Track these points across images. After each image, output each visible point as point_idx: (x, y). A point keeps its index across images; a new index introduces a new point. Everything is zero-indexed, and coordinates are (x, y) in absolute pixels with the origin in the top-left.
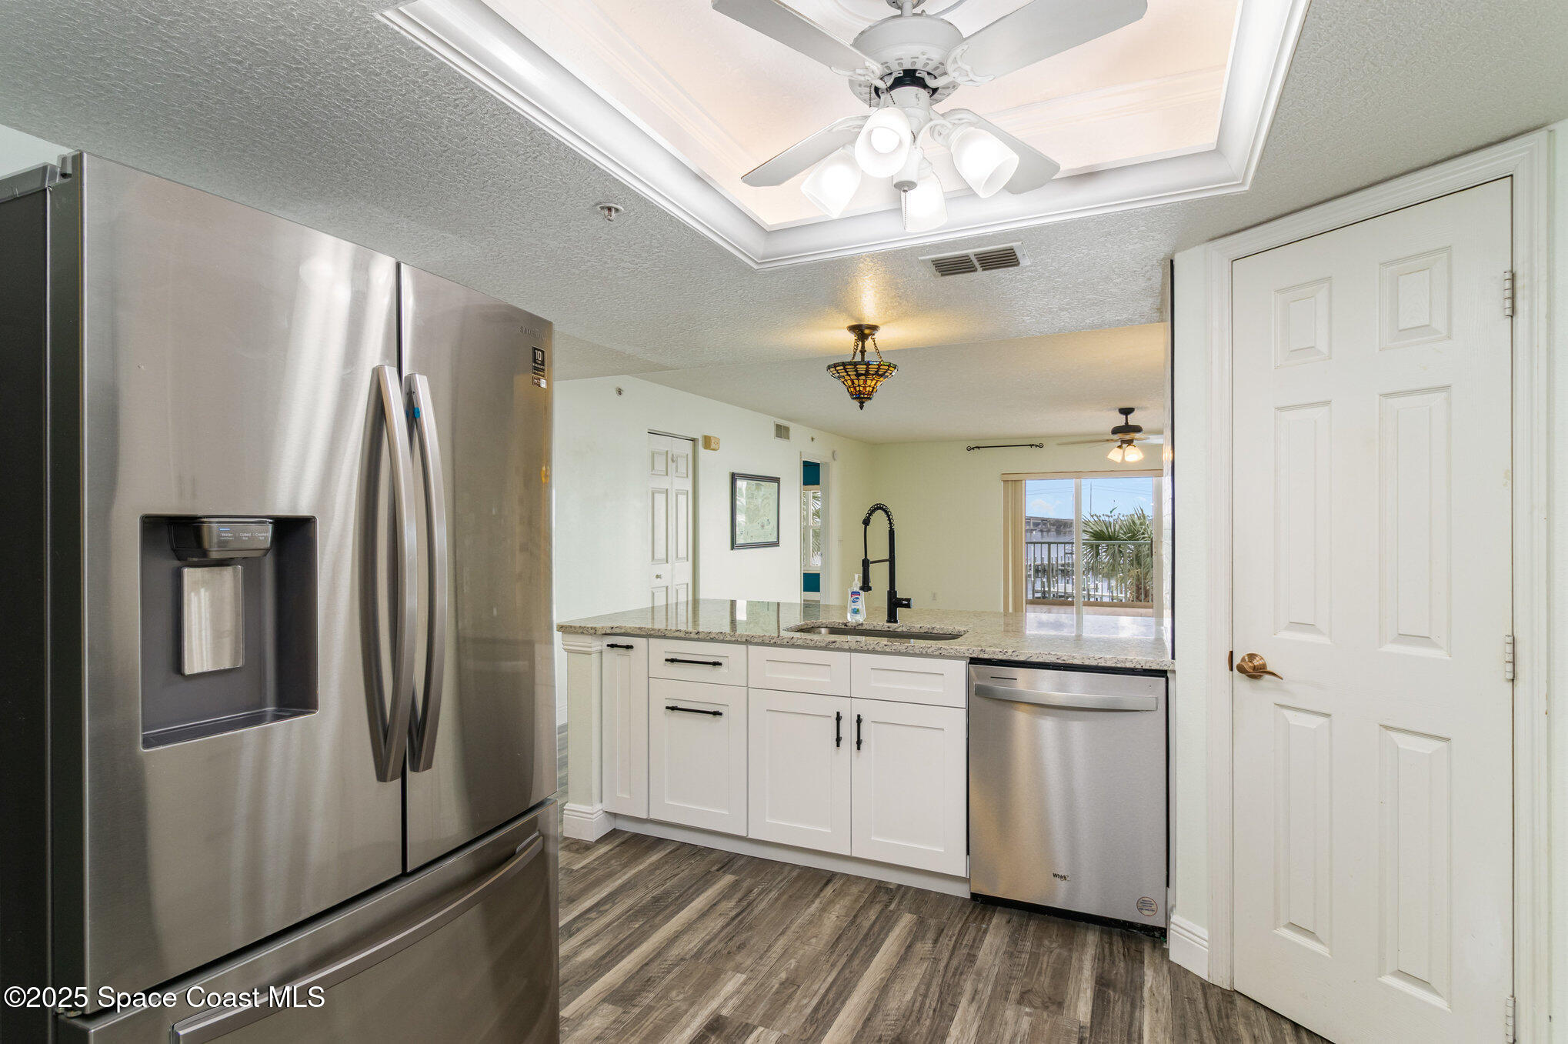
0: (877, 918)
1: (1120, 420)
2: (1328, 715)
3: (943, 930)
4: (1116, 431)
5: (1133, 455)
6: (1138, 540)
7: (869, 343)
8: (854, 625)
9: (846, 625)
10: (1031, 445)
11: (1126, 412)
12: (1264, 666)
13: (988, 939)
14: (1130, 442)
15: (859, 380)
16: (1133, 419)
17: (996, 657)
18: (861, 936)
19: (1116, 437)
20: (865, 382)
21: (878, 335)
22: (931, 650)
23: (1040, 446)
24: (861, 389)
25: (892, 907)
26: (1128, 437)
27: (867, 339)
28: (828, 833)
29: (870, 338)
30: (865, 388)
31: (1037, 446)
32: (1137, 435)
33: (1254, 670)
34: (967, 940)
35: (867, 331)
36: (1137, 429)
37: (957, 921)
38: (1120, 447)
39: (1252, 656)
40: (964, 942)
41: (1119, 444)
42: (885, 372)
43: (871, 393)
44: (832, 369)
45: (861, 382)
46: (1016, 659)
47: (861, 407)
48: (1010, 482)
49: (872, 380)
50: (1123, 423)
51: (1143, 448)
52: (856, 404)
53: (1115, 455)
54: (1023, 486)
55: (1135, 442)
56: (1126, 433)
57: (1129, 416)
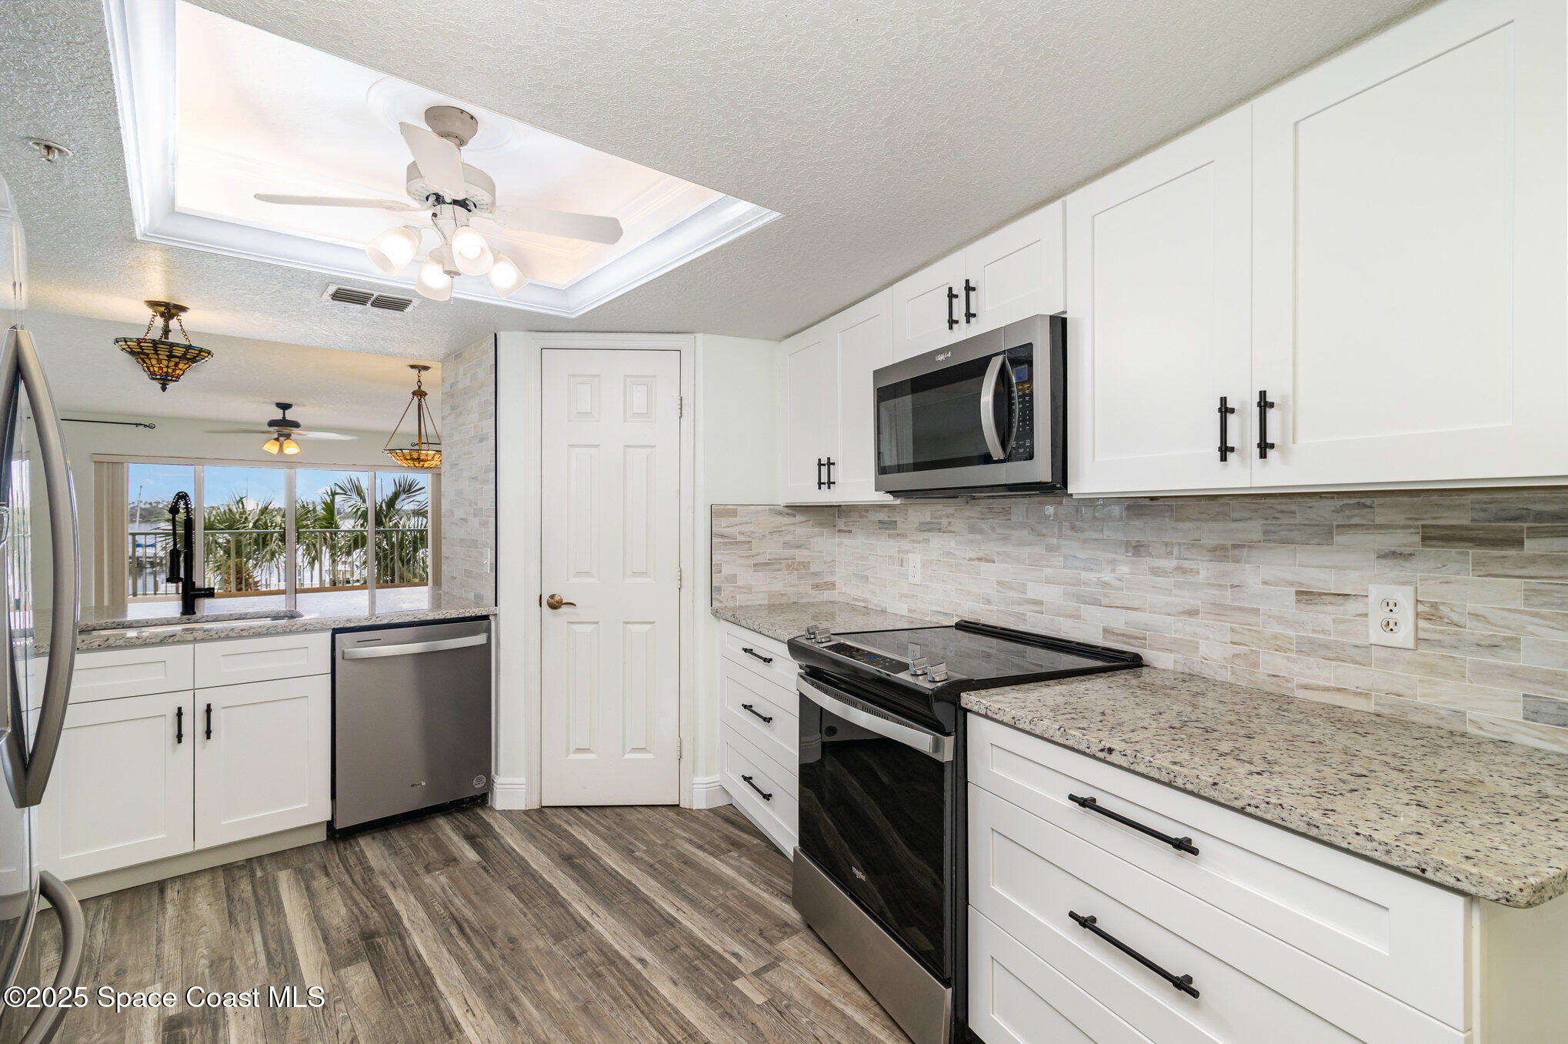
0: (253, 886)
1: (278, 414)
2: (596, 623)
3: (325, 866)
4: (272, 423)
5: (292, 448)
6: (238, 529)
7: (173, 324)
10: (137, 425)
11: (284, 406)
12: (561, 600)
13: (369, 854)
14: (288, 436)
15: (169, 361)
16: (290, 415)
17: (361, 624)
18: (253, 904)
19: (272, 429)
20: (176, 365)
21: (183, 316)
22: (296, 627)
23: (151, 427)
24: (170, 371)
25: (259, 874)
26: (286, 431)
27: (172, 318)
28: (163, 838)
29: (175, 318)
30: (174, 370)
31: (145, 426)
32: (295, 430)
33: (555, 604)
34: (352, 861)
35: (173, 311)
36: (296, 425)
37: (331, 857)
38: (277, 439)
39: (552, 597)
40: (352, 864)
41: (276, 436)
42: (195, 357)
43: (178, 377)
44: (120, 343)
45: (172, 364)
46: (380, 623)
47: (164, 389)
48: (106, 464)
49: (185, 364)
50: (280, 417)
51: (303, 443)
52: (157, 385)
53: (271, 447)
54: (125, 470)
55: (293, 436)
56: (283, 427)
57: (286, 411)
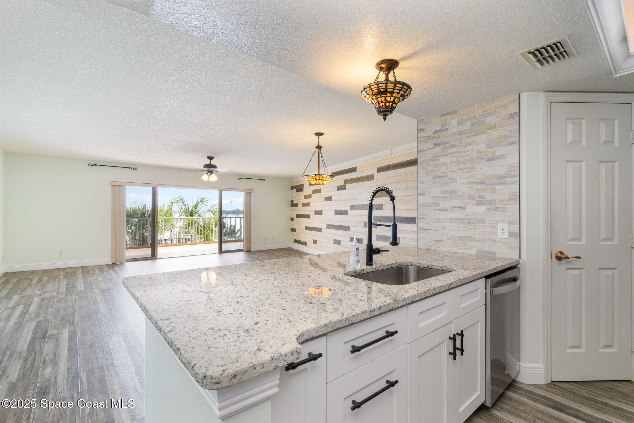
1: (207, 162)
4: (206, 166)
5: (213, 178)
8: (360, 271)
9: (355, 273)
11: (211, 158)
14: (212, 172)
16: (213, 162)
19: (206, 169)
23: (136, 169)
26: (211, 169)
31: (133, 169)
32: (215, 169)
36: (215, 167)
38: (207, 174)
41: (207, 172)
47: (385, 119)
48: (117, 186)
50: (209, 163)
51: (217, 175)
53: (205, 177)
54: (125, 188)
55: (214, 172)
56: (210, 168)
57: (211, 160)
